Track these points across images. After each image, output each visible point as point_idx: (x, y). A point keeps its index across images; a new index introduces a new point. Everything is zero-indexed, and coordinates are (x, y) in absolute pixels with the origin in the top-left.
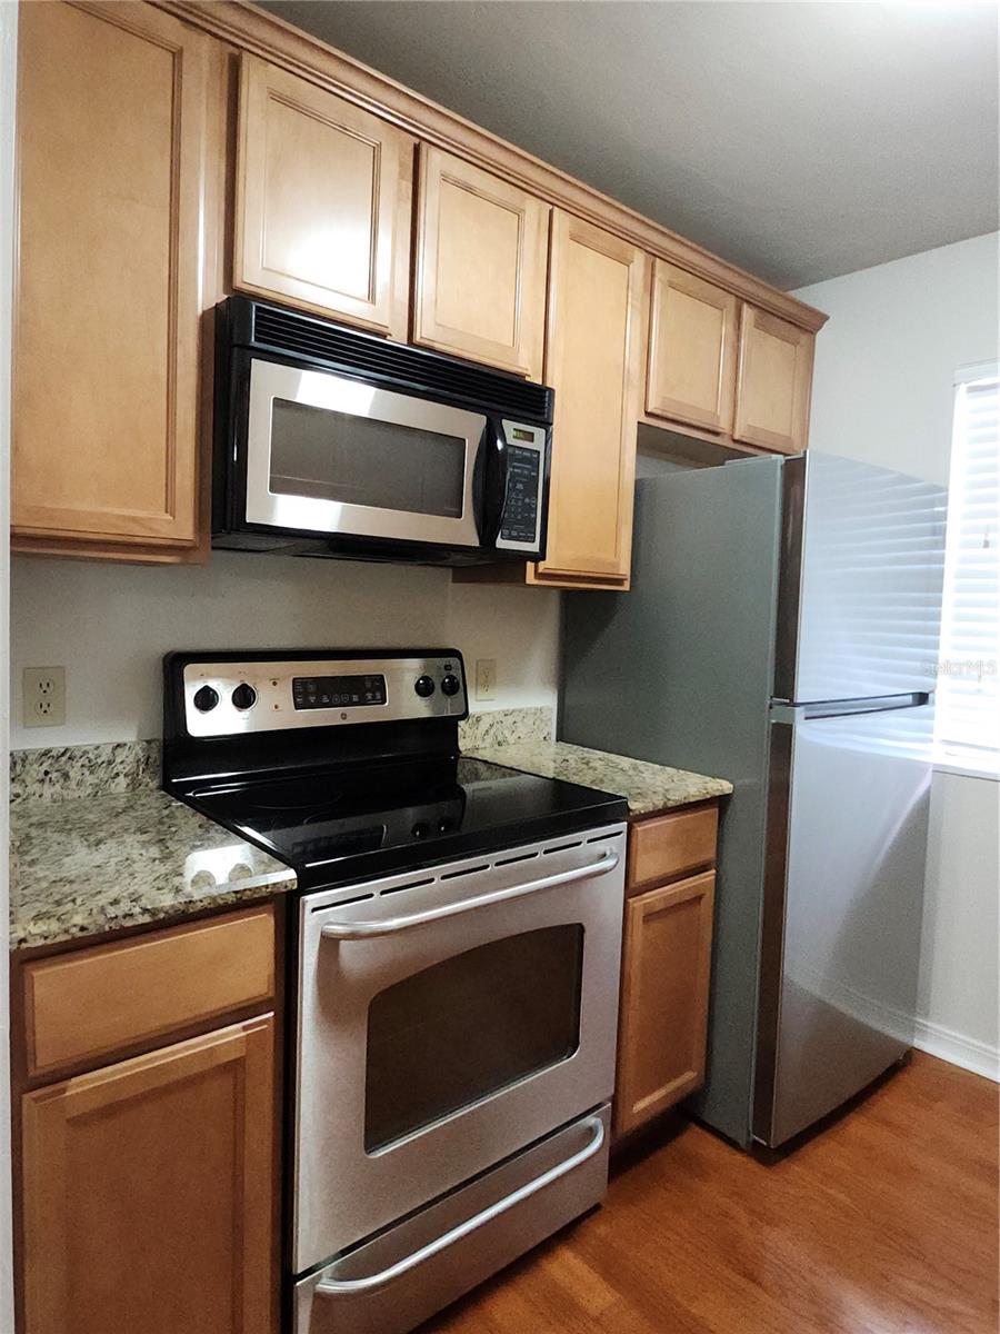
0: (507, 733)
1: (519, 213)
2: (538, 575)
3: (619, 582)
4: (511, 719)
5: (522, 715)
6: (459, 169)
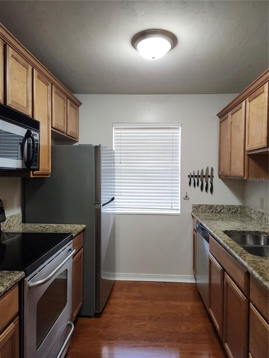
0: (11, 224)
1: (27, 68)
2: (33, 174)
3: (48, 175)
4: (12, 219)
5: (15, 217)
6: (15, 54)
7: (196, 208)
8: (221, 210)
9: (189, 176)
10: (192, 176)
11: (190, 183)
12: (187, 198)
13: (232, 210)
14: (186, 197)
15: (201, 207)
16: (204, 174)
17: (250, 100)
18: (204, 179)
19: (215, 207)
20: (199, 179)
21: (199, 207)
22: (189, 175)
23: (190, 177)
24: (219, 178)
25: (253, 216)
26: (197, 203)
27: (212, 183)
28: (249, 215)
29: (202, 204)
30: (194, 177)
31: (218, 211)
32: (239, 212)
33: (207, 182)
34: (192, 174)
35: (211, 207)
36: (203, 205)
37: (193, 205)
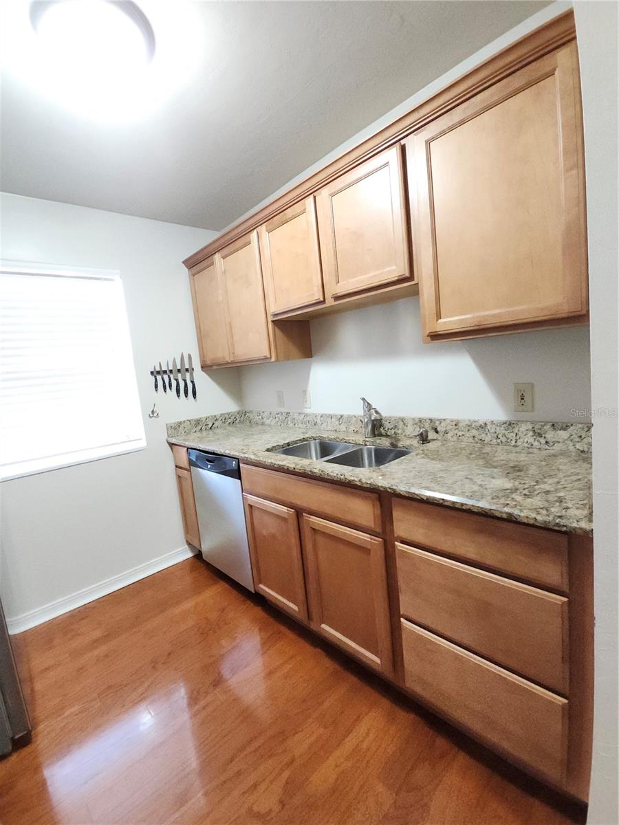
7: (175, 428)
8: (213, 424)
9: (152, 373)
10: (158, 373)
11: (156, 387)
12: (155, 415)
13: (229, 421)
14: (153, 412)
15: (182, 426)
16: (179, 368)
17: (269, 227)
18: (179, 375)
19: (204, 421)
20: (172, 376)
21: (179, 426)
22: (153, 370)
23: (155, 374)
24: (202, 370)
25: (268, 422)
26: (174, 420)
27: (192, 382)
28: (260, 422)
29: (182, 420)
30: (161, 372)
31: (210, 426)
32: (238, 420)
33: (185, 381)
34: (158, 369)
35: (198, 422)
36: (184, 421)
37: (167, 425)
